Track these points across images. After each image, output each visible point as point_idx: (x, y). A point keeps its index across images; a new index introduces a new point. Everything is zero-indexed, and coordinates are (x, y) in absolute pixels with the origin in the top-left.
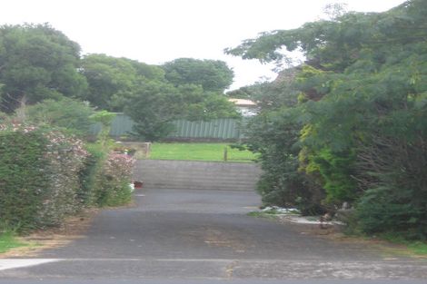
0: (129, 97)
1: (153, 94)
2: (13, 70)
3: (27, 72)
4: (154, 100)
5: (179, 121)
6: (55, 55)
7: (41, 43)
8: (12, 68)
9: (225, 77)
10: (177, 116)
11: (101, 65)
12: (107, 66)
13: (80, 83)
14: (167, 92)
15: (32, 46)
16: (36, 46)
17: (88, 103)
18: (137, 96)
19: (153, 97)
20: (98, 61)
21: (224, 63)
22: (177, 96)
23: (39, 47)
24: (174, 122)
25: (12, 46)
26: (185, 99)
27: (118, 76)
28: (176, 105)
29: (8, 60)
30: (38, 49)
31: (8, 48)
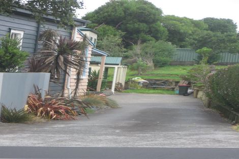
0: (196, 40)
1: (209, 38)
2: (128, 25)
3: (136, 26)
4: (210, 41)
5: (224, 54)
6: (152, 16)
7: (145, 9)
8: (128, 23)
9: (232, 28)
10: (223, 50)
11: (175, 22)
12: (178, 23)
13: (164, 32)
14: (218, 37)
15: (140, 11)
16: (142, 11)
17: (170, 43)
18: (201, 39)
19: (209, 40)
20: (171, 19)
21: (231, 20)
22: (224, 39)
23: (144, 12)
24: (221, 54)
25: (128, 11)
26: (227, 40)
27: (184, 28)
28: (222, 45)
29: (125, 19)
30: (142, 13)
31: (125, 12)
